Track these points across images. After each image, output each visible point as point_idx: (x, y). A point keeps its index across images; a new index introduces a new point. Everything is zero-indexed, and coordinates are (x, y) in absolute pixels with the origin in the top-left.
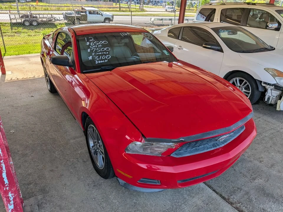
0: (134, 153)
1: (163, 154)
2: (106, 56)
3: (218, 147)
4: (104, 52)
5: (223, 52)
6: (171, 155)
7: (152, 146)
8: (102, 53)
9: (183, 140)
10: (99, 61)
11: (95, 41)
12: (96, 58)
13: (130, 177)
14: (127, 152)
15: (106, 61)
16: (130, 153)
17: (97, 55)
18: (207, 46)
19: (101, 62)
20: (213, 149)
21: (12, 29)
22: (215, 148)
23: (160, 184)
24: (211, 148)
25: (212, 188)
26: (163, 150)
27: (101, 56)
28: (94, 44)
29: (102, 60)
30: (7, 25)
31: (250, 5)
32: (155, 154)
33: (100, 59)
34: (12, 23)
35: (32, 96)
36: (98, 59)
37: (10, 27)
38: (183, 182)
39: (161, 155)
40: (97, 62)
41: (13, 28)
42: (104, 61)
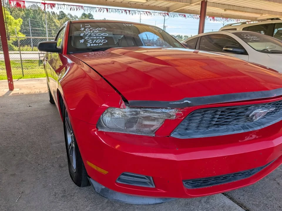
0: (111, 131)
1: (158, 132)
2: (101, 41)
3: (251, 130)
4: (100, 37)
5: (248, 55)
6: (172, 135)
7: (138, 116)
8: (97, 38)
9: (189, 102)
10: (92, 44)
11: (90, 28)
12: (88, 41)
13: (105, 172)
14: (100, 130)
15: (100, 44)
16: (104, 130)
17: (91, 39)
18: (228, 49)
19: (95, 45)
20: (242, 131)
21: (39, 65)
22: (246, 131)
23: (154, 187)
24: (240, 130)
25: (245, 207)
26: (157, 125)
27: (95, 40)
28: (89, 30)
29: (95, 43)
30: (35, 62)
31: (275, 20)
32: (146, 132)
33: (93, 42)
34: (40, 60)
35: (30, 106)
36: (91, 42)
37: (38, 64)
38: (195, 188)
39: (154, 135)
40: (89, 45)
41: (41, 64)
42: (97, 45)
